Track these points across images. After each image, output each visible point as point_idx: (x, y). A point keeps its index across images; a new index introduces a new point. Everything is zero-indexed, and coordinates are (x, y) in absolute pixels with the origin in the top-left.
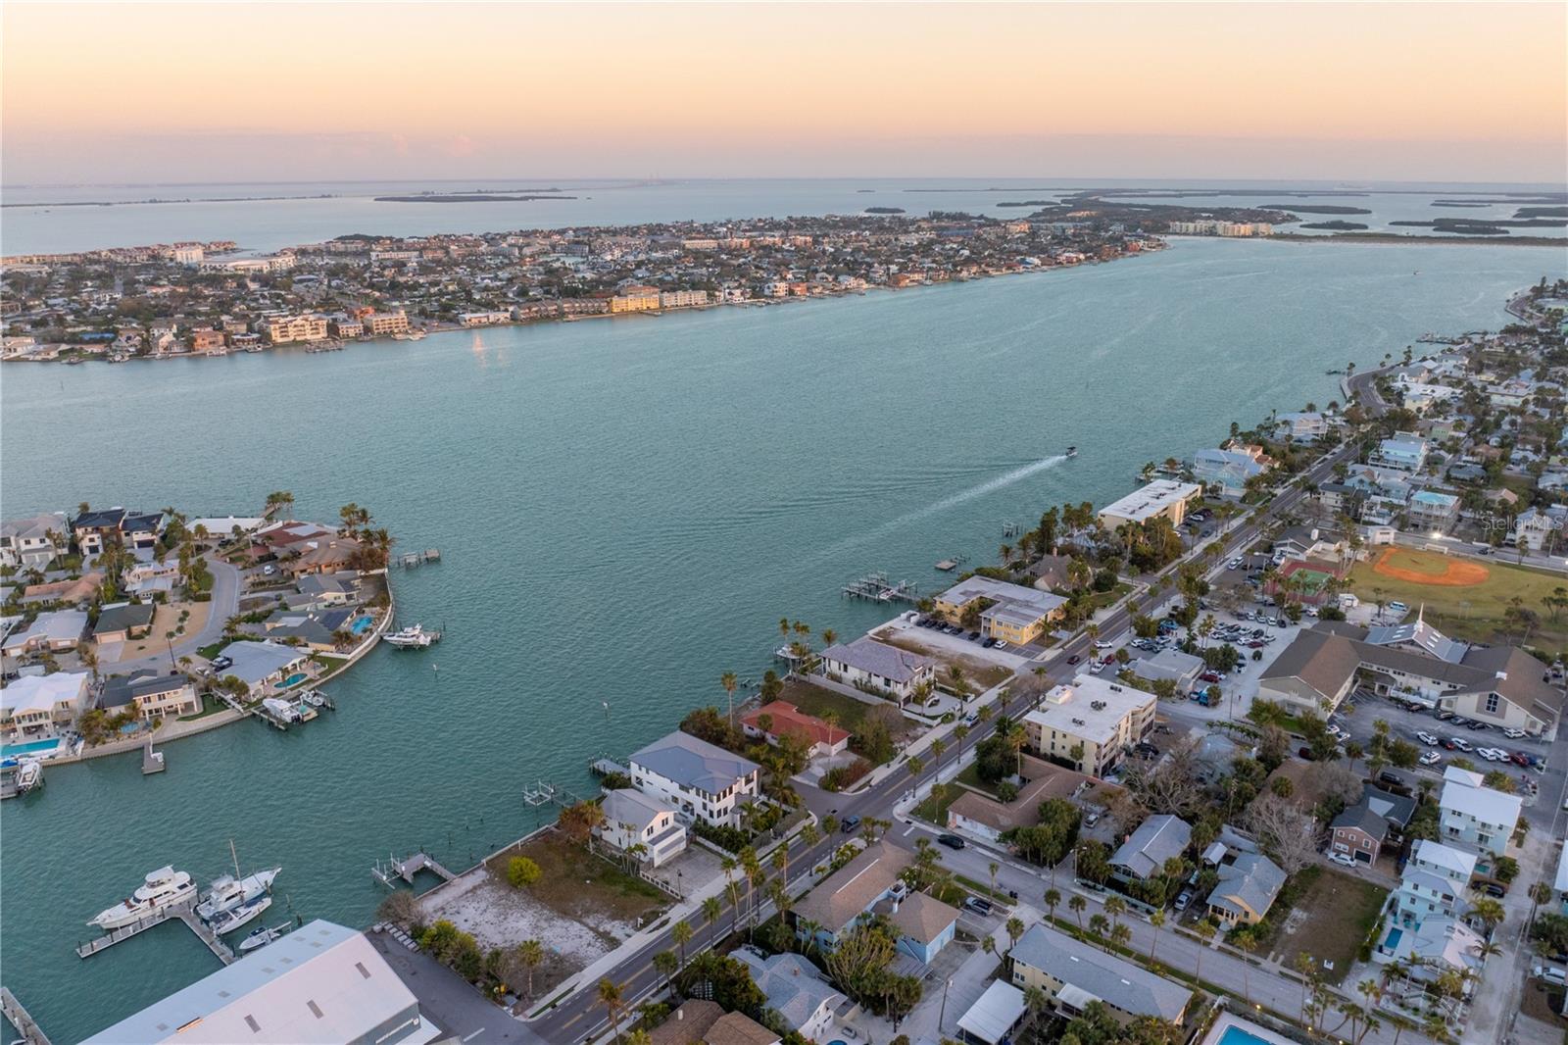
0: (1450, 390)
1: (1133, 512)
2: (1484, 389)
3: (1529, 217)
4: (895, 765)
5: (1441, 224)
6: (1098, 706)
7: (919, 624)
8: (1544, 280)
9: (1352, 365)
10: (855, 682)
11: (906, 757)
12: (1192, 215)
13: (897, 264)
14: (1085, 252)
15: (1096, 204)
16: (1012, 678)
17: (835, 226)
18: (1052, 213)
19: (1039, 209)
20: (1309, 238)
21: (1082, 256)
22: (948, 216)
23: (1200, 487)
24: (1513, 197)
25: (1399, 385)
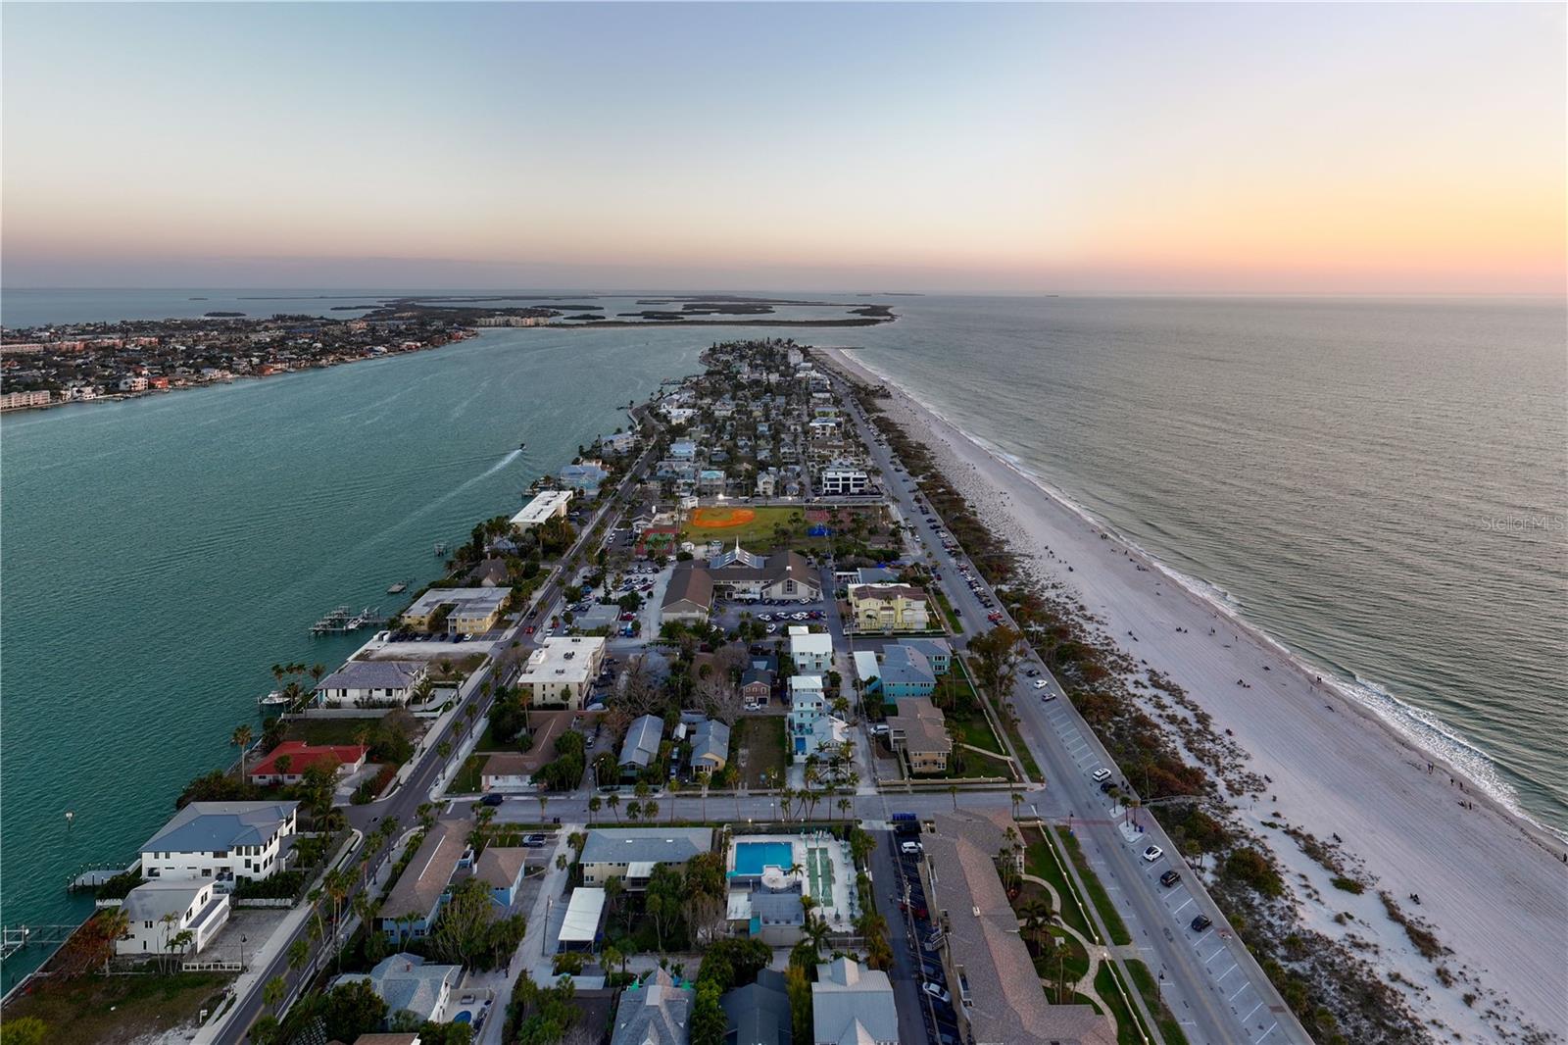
0: (691, 410)
1: (534, 517)
2: (709, 408)
3: (690, 309)
4: (417, 760)
5: (647, 315)
6: (569, 656)
7: (392, 640)
8: (715, 344)
9: (632, 402)
10: (356, 702)
11: (423, 749)
12: (490, 313)
13: (257, 357)
14: (421, 341)
15: (413, 308)
16: (487, 659)
17: (178, 327)
18: (379, 314)
19: (369, 311)
20: (573, 326)
21: (419, 344)
22: (291, 318)
23: (571, 492)
24: (679, 299)
25: (664, 411)
